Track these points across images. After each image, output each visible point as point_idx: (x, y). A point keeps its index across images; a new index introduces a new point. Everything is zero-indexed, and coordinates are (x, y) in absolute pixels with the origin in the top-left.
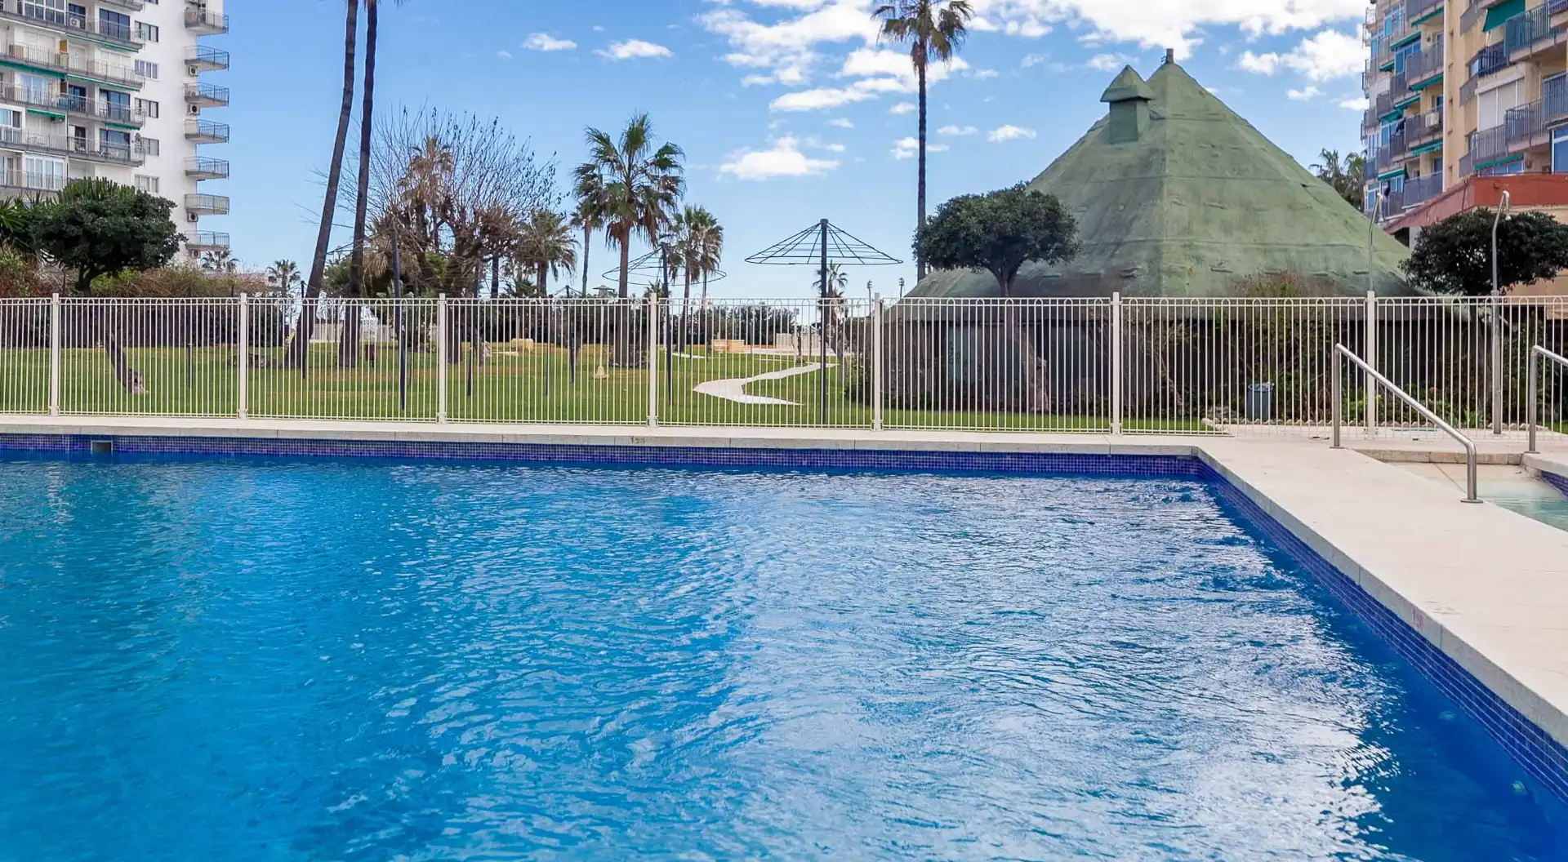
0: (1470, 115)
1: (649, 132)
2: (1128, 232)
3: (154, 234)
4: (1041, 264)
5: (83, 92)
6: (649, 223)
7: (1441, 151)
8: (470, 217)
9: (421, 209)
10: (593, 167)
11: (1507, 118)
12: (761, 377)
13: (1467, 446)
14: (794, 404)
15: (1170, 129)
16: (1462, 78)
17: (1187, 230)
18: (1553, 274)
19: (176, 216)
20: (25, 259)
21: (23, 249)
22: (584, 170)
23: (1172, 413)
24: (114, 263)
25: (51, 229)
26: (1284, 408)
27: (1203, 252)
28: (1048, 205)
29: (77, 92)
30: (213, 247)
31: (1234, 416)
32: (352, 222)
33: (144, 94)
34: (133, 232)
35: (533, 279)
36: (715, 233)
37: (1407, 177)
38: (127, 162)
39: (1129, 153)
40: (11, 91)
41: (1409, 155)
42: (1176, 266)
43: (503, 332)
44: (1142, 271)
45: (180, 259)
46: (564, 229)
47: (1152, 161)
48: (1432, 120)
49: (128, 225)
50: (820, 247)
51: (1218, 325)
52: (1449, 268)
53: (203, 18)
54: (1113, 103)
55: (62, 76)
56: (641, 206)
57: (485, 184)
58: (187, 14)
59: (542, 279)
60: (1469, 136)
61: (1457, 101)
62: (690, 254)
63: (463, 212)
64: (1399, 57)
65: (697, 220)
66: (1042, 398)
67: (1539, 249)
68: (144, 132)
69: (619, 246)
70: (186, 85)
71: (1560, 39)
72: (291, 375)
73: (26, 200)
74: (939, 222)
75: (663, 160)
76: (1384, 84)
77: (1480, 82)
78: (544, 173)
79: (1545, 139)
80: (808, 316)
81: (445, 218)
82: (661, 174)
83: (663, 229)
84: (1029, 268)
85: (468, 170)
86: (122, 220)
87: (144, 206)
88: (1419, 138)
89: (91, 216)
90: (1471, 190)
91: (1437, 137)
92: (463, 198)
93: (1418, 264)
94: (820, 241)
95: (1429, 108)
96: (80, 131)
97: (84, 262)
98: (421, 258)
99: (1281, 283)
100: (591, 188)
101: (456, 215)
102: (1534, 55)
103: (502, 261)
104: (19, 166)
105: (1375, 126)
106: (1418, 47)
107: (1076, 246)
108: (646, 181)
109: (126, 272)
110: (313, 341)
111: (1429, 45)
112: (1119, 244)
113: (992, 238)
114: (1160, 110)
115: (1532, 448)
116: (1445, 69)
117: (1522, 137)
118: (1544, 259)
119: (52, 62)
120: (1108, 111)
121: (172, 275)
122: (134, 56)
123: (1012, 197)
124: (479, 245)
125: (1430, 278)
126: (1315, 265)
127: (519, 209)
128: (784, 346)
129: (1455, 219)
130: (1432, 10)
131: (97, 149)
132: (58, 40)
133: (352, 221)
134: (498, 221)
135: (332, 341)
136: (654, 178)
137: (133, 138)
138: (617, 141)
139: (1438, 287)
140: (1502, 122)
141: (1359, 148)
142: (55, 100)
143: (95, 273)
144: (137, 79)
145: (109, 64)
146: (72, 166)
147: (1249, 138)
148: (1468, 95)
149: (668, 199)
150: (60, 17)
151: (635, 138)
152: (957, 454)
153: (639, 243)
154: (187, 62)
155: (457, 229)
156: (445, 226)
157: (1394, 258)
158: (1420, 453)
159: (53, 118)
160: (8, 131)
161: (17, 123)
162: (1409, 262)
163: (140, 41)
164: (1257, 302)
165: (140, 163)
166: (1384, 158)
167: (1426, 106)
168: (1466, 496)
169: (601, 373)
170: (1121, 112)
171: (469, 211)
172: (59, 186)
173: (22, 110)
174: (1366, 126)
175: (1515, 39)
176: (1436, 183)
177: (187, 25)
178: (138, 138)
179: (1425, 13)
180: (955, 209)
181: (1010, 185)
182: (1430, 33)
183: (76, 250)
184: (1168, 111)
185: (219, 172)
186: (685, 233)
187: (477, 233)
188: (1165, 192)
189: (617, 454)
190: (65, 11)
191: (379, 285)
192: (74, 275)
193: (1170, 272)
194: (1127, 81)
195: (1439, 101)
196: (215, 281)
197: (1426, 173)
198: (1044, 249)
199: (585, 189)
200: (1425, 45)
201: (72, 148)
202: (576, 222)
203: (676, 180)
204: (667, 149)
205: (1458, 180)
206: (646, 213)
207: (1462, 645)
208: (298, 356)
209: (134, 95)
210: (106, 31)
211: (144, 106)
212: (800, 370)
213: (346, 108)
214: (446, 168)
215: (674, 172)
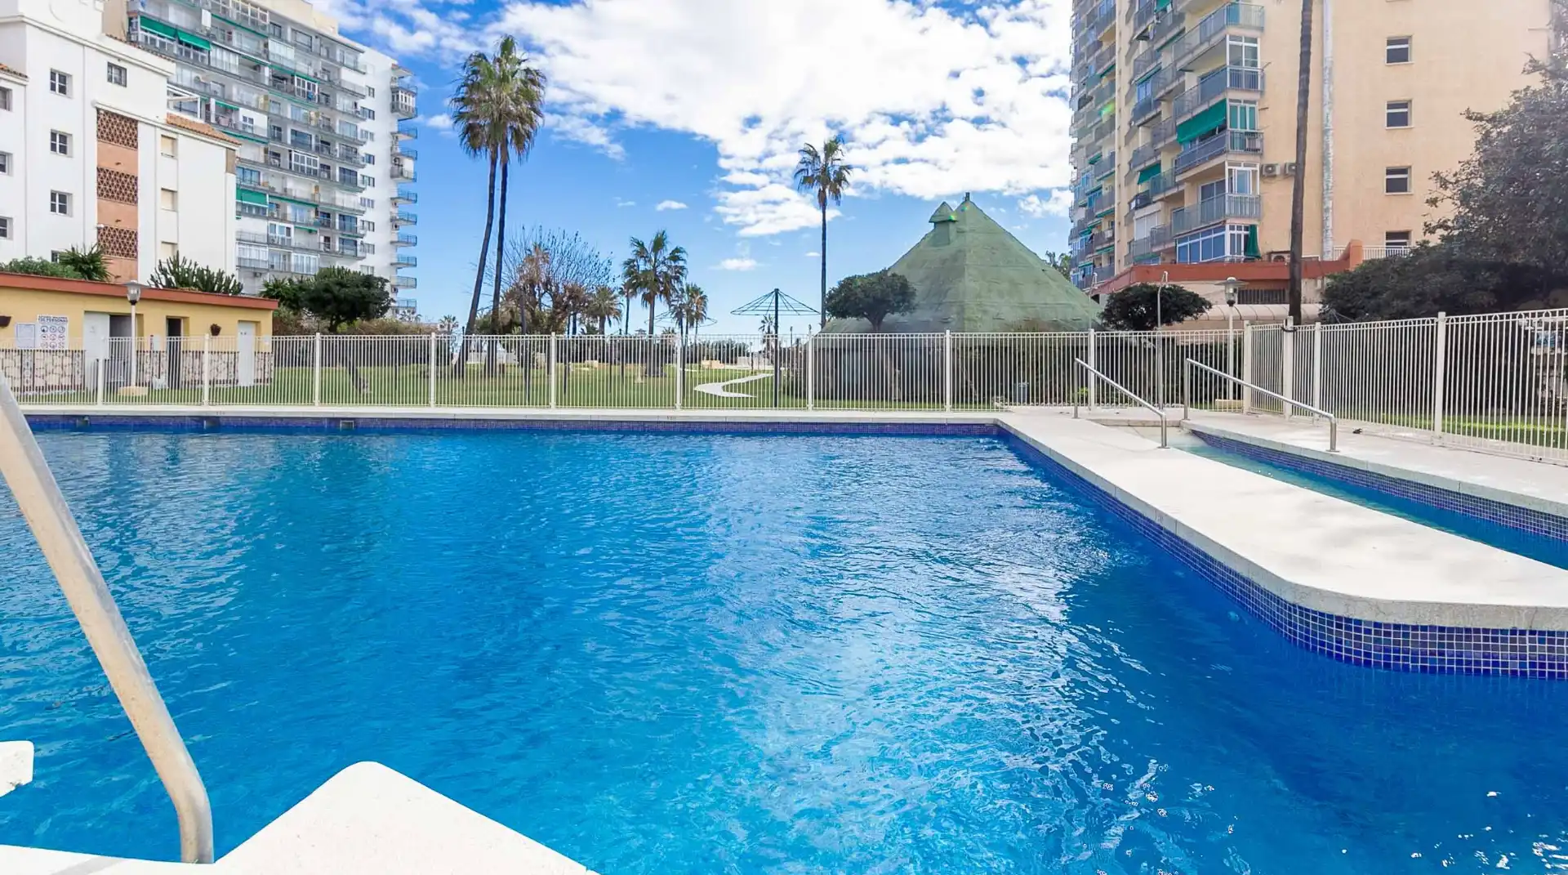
0: (1130, 231)
1: (668, 240)
2: (945, 296)
3: (376, 298)
4: (896, 315)
5: (328, 215)
6: (666, 293)
7: (1113, 252)
8: (561, 290)
9: (532, 286)
10: (633, 261)
11: (1151, 232)
12: (734, 381)
13: (1161, 416)
14: (749, 396)
15: (969, 237)
16: (1125, 210)
17: (979, 296)
18: (1183, 320)
19: (387, 288)
20: (295, 314)
21: (293, 308)
22: (629, 263)
23: (971, 400)
24: (350, 317)
25: (314, 295)
26: (1036, 396)
27: (988, 308)
28: (901, 281)
29: (325, 217)
30: (407, 307)
31: (1006, 401)
32: (493, 293)
33: (365, 217)
34: (363, 297)
35: (597, 326)
36: (704, 298)
37: (1094, 267)
38: (356, 257)
39: (946, 251)
40: (285, 215)
41: (1096, 254)
42: (973, 316)
43: (580, 357)
44: (954, 319)
45: (389, 315)
46: (615, 297)
47: (959, 256)
48: (1109, 234)
49: (361, 292)
50: (774, 305)
51: (997, 350)
52: (1125, 317)
53: (402, 173)
54: (936, 223)
55: (316, 206)
56: (662, 283)
57: (570, 271)
58: (392, 170)
59: (602, 326)
60: (1129, 243)
61: (1123, 223)
62: (689, 311)
63: (557, 287)
64: (1090, 199)
65: (694, 291)
66: (897, 392)
67: (1176, 306)
68: (365, 240)
69: (649, 306)
70: (391, 213)
71: (1181, 188)
72: (457, 382)
73: (295, 280)
74: (838, 292)
75: (675, 256)
76: (1081, 214)
77: (1136, 212)
78: (605, 264)
79: (1173, 244)
80: (757, 347)
81: (546, 290)
82: (673, 264)
83: (673, 297)
84: (889, 318)
85: (561, 263)
86: (357, 290)
87: (369, 281)
88: (1102, 244)
89: (338, 288)
90: (1133, 273)
91: (1112, 243)
92: (558, 278)
93: (1108, 314)
94: (774, 301)
95: (1107, 227)
96: (327, 239)
97: (333, 315)
98: (533, 313)
99: (1032, 325)
100: (633, 273)
101: (553, 288)
102: (1167, 197)
103: (579, 315)
104: (289, 260)
105: (1076, 237)
106: (1100, 193)
107: (917, 305)
108: (665, 269)
109: (358, 321)
110: (468, 363)
111: (1107, 192)
112: (940, 304)
113: (871, 300)
114: (962, 227)
115: (1186, 417)
116: (1116, 205)
117: (1159, 244)
118: (1178, 311)
119: (309, 197)
120: (933, 228)
121: (383, 324)
122: (359, 195)
123: (881, 276)
124: (567, 306)
125: (1114, 322)
126: (1050, 316)
127: (589, 285)
128: (743, 364)
129: (1128, 289)
130: (1108, 173)
131: (337, 250)
132: (314, 185)
133: (492, 291)
134: (578, 291)
135: (483, 363)
136: (669, 267)
137: (359, 243)
138: (648, 246)
139: (1118, 328)
140: (1149, 235)
141: (1067, 250)
142: (312, 221)
143: (339, 321)
144: (362, 209)
145: (345, 200)
146: (323, 261)
147: (1011, 242)
148: (1129, 219)
149: (677, 279)
150: (315, 171)
151: (659, 244)
152: (859, 424)
153: (661, 306)
154: (392, 199)
155: (554, 297)
156: (547, 295)
157: (1095, 311)
158: (1124, 421)
159: (310, 231)
160: (283, 239)
161: (289, 234)
162: (1102, 313)
163: (363, 186)
164: (1020, 336)
165: (364, 258)
166: (1082, 256)
167: (1105, 226)
168: (1160, 445)
169: (639, 380)
170: (942, 228)
171: (560, 286)
172: (314, 272)
173: (292, 226)
174: (1071, 238)
175: (1156, 189)
176: (1112, 269)
177: (392, 177)
178: (362, 243)
179: (1105, 174)
180: (847, 284)
181: (879, 270)
182: (1108, 185)
183: (329, 308)
184: (966, 228)
185: (412, 263)
186: (686, 300)
187: (565, 299)
188: (966, 274)
189: (660, 426)
190: (318, 168)
191: (507, 329)
192: (327, 323)
193: (969, 320)
194: (944, 211)
195: (1113, 223)
196: (409, 327)
197: (1105, 264)
198: (899, 307)
199: (628, 274)
200: (1104, 192)
201: (322, 249)
202: (622, 293)
203: (682, 268)
204: (677, 250)
205: (1124, 268)
206: (665, 288)
207: (1192, 532)
208: (460, 371)
209: (359, 218)
210: (343, 180)
211: (366, 225)
212: (753, 378)
213: (489, 225)
214: (546, 261)
215: (681, 263)
